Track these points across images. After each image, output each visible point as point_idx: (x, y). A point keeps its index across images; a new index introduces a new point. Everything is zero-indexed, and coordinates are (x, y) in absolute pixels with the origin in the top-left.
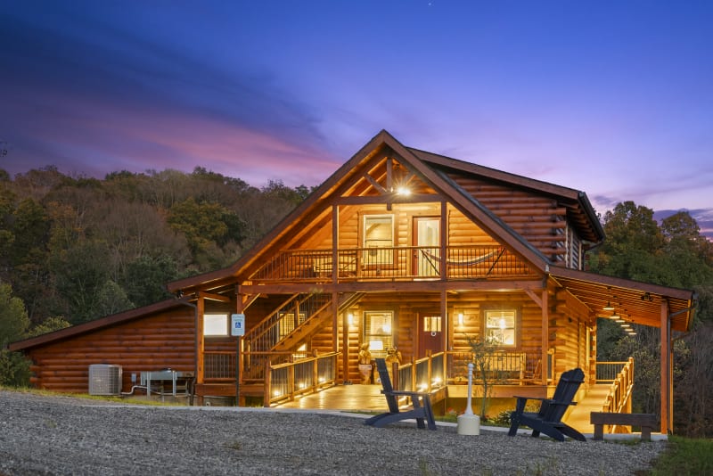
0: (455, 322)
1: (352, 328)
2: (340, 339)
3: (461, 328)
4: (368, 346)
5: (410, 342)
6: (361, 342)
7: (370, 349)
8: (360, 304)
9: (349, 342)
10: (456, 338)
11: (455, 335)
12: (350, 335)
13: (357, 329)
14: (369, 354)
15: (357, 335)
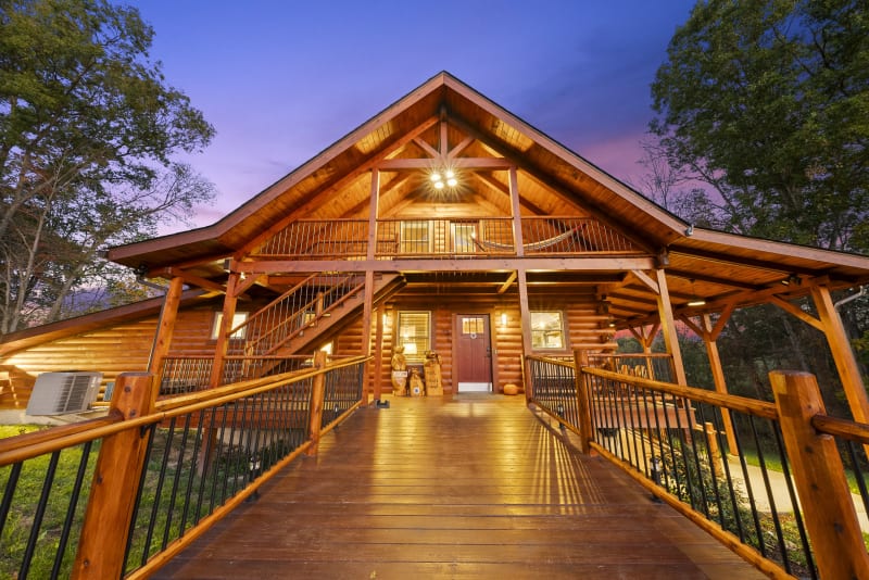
0: (498, 323)
1: (386, 330)
2: (373, 341)
3: (503, 330)
4: (403, 349)
5: (448, 345)
6: (395, 344)
7: (405, 352)
8: (394, 304)
9: (383, 344)
10: (500, 341)
11: (499, 337)
12: (385, 337)
13: (390, 330)
14: (404, 358)
15: (390, 337)
